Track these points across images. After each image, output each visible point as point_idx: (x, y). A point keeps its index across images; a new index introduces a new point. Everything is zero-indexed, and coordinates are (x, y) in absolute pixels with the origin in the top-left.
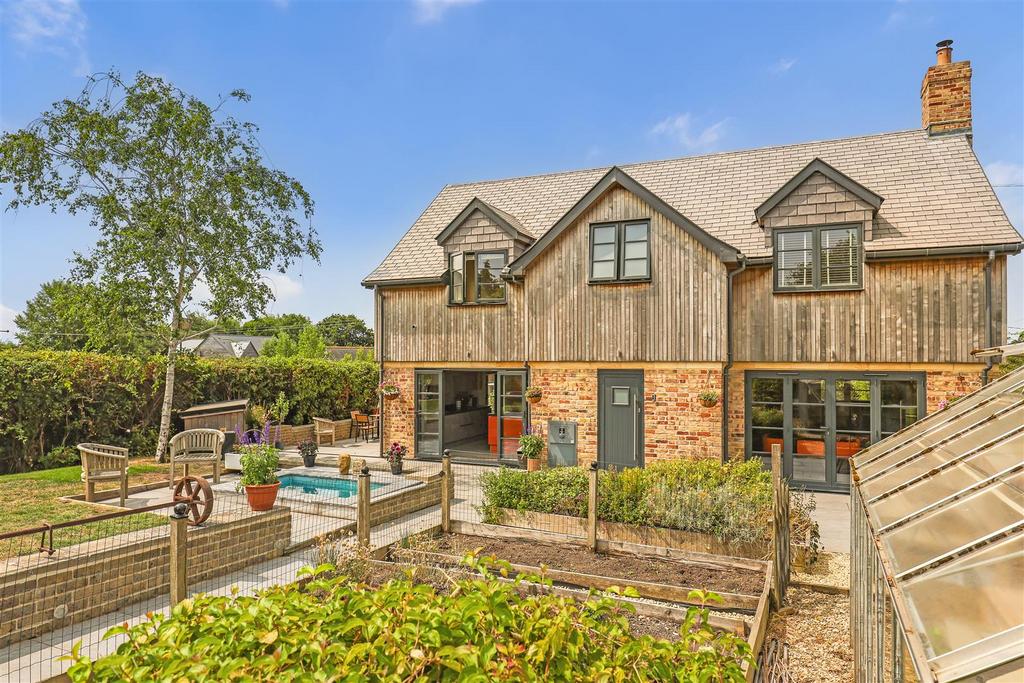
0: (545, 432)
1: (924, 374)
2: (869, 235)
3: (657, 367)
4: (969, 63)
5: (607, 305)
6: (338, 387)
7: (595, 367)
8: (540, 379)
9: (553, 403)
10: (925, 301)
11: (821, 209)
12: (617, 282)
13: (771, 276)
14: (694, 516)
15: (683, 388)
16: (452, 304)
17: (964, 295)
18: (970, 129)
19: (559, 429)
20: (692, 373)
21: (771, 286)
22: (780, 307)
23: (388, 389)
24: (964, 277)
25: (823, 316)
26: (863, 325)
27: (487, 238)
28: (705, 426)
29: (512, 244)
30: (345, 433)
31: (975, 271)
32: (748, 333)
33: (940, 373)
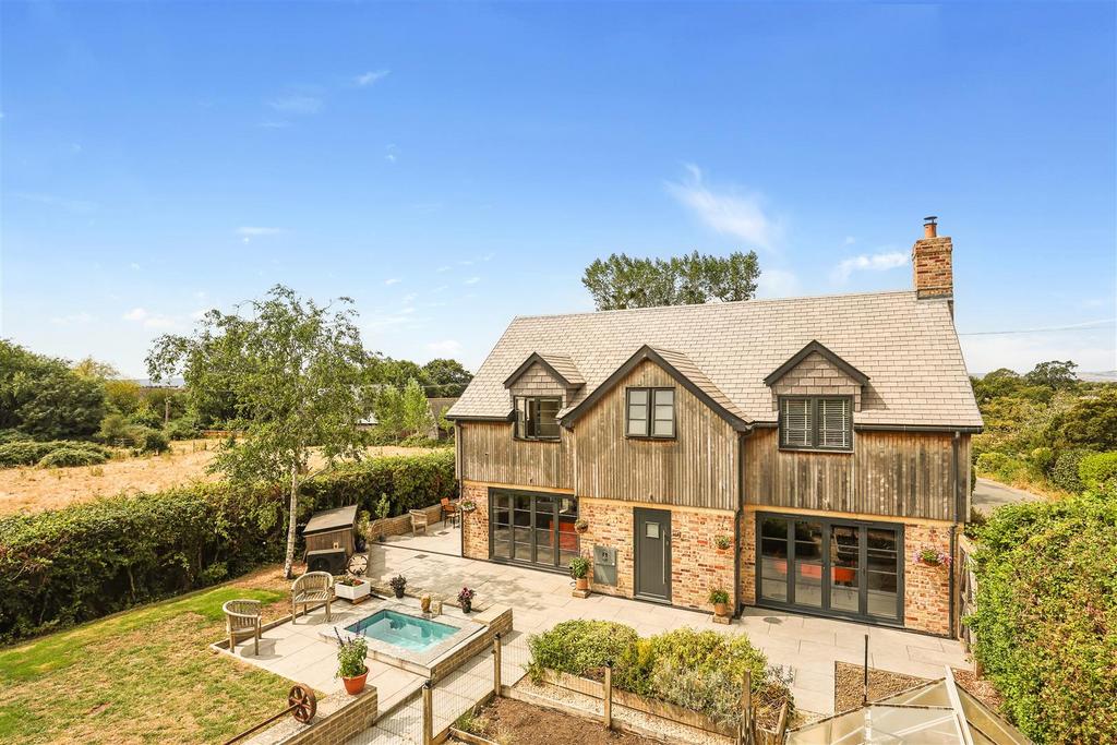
0: (592, 555)
1: (903, 525)
2: (858, 407)
3: (681, 509)
4: (950, 239)
5: (641, 457)
6: (431, 479)
7: (632, 505)
8: (587, 511)
9: (597, 531)
10: (904, 466)
11: (818, 382)
12: (649, 437)
13: (777, 436)
14: (691, 698)
15: (703, 529)
16: (516, 438)
17: (936, 462)
18: (951, 296)
19: (602, 553)
20: (710, 517)
21: (777, 444)
22: (784, 462)
23: (466, 504)
24: (936, 449)
25: (820, 472)
26: (853, 481)
27: (544, 386)
28: (721, 561)
29: (564, 392)
30: (437, 517)
31: (945, 444)
32: (759, 481)
33: (916, 526)
